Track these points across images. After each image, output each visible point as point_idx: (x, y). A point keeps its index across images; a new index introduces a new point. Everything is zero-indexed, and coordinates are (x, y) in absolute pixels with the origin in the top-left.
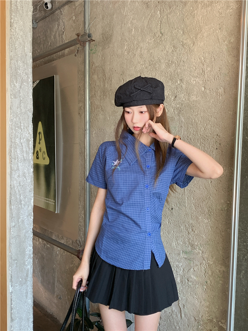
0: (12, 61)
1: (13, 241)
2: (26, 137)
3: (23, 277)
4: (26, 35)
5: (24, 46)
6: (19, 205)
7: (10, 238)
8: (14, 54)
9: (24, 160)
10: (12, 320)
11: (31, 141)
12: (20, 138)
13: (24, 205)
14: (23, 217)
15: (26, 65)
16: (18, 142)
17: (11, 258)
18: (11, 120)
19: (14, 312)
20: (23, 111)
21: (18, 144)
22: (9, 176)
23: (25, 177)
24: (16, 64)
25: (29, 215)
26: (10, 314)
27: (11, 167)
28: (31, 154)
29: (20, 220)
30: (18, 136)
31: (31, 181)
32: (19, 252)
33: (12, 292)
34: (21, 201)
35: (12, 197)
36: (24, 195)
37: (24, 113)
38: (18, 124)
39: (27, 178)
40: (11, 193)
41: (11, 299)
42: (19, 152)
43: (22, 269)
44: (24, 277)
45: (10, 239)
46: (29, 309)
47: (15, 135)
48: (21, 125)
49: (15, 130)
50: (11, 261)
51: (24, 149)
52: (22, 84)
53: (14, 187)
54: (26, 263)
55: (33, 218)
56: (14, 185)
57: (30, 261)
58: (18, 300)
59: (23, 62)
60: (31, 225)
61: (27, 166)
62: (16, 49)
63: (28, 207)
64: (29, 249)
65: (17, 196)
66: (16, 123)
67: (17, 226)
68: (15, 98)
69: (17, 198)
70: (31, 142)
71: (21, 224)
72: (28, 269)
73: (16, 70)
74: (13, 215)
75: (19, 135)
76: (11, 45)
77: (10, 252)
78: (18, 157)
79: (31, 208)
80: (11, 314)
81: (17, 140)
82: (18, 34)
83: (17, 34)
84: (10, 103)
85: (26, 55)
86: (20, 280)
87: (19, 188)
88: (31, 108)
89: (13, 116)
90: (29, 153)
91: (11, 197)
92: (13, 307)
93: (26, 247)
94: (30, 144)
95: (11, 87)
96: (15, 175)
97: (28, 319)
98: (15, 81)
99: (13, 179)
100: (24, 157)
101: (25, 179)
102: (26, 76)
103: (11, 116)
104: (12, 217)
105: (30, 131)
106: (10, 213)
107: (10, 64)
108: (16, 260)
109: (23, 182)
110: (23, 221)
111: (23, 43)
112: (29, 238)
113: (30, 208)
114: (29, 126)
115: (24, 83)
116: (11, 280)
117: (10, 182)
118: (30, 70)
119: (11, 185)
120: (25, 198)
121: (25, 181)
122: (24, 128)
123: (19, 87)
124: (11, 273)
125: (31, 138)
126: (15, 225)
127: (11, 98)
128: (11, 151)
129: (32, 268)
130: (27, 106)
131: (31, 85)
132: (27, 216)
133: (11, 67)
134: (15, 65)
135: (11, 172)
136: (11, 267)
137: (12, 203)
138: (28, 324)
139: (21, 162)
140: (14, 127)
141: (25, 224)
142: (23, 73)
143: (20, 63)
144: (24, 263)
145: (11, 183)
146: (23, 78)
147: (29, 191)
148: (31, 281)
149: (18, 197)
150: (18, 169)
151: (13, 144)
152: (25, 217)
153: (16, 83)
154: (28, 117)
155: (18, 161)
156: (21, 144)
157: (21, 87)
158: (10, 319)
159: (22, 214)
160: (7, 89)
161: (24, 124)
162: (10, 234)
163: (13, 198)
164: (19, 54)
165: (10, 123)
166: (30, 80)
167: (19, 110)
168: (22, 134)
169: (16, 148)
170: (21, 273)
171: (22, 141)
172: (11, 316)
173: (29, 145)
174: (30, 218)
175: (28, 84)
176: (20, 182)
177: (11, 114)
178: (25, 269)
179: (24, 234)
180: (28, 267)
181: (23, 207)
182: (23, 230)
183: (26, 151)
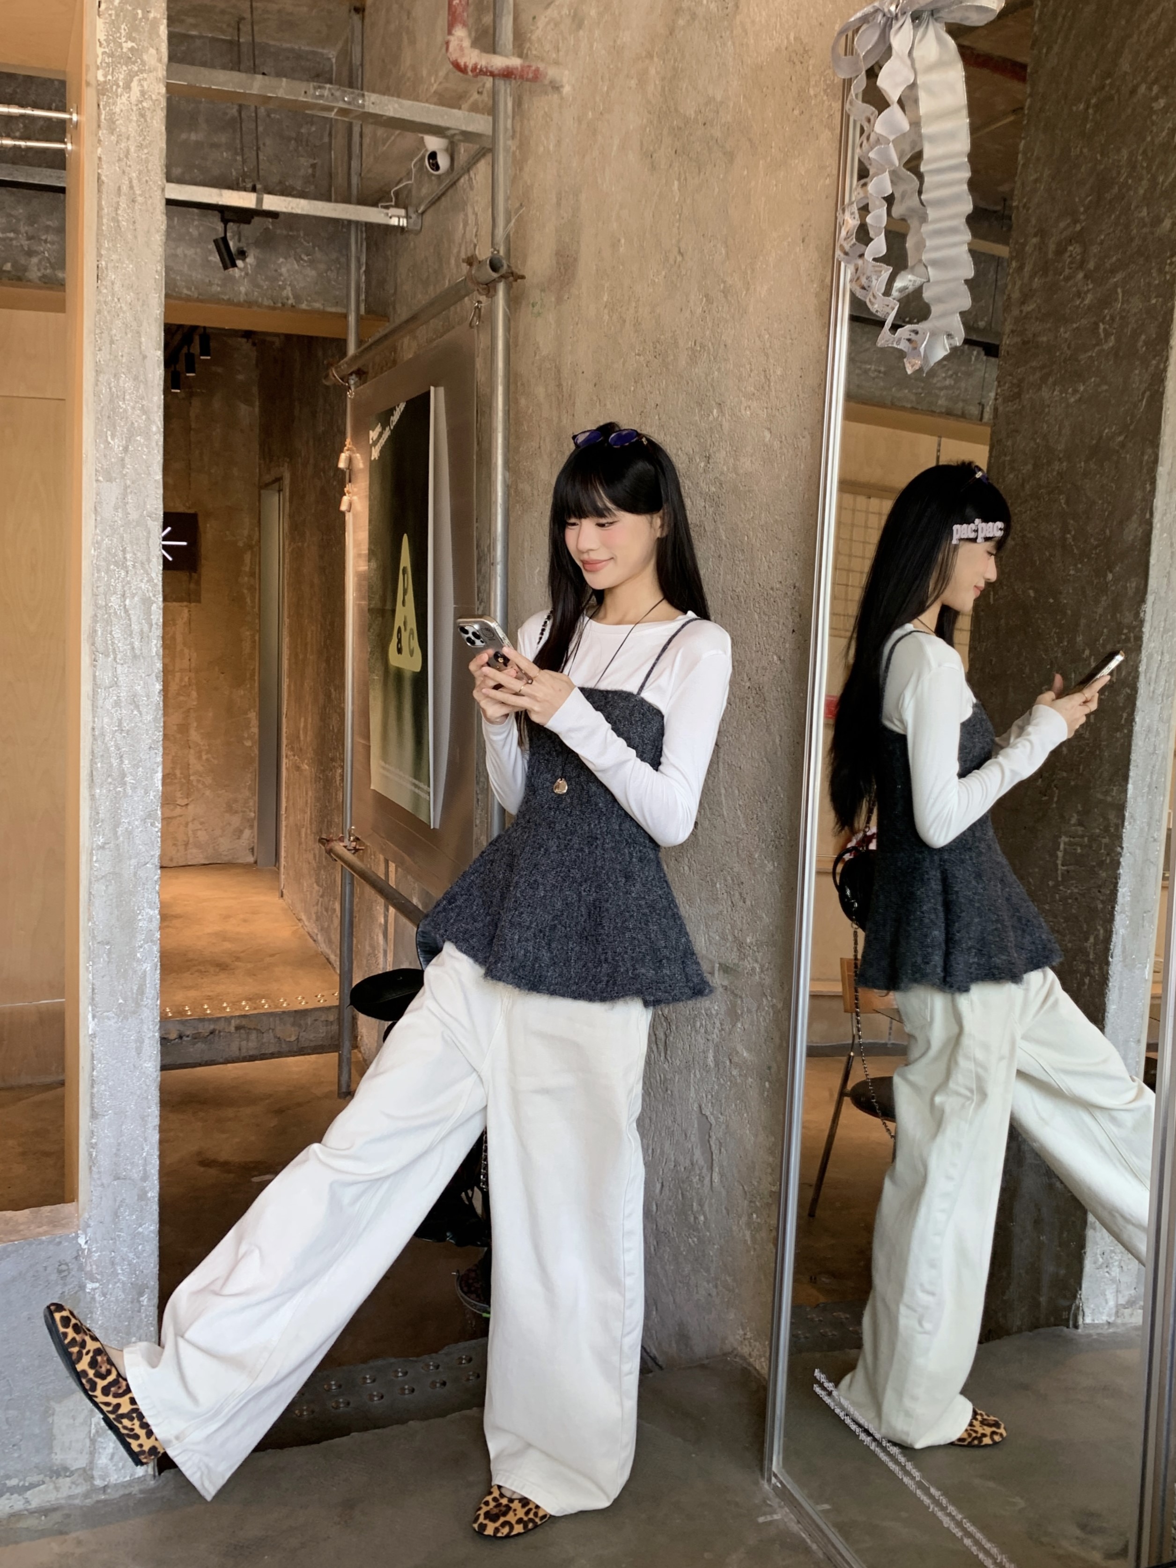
0: (102, 375)
1: (99, 887)
2: (140, 592)
3: (129, 994)
4: (144, 301)
5: (138, 332)
6: (117, 787)
7: (90, 879)
8: (108, 356)
9: (135, 657)
10: (94, 1116)
11: (155, 602)
12: (123, 595)
13: (134, 788)
14: (129, 823)
15: (142, 386)
16: (117, 607)
17: (94, 938)
18: (97, 542)
19: (98, 1091)
20: (134, 515)
21: (115, 613)
22: (89, 703)
23: (137, 707)
24: (113, 384)
25: (149, 816)
26: (88, 1097)
27: (94, 676)
28: (155, 642)
29: (120, 830)
30: (115, 587)
31: (155, 719)
32: (118, 920)
33: (94, 1035)
34: (123, 775)
35: (96, 764)
36: (134, 759)
37: (135, 524)
38: (115, 555)
39: (144, 710)
40: (93, 752)
41: (93, 1055)
42: (117, 633)
43: (126, 971)
44: (133, 993)
45: (90, 883)
46: (145, 1088)
47: (108, 585)
48: (125, 558)
49: (107, 573)
50: (93, 944)
51: (135, 627)
52: (130, 439)
53: (103, 734)
54: (138, 955)
55: (160, 826)
56: (103, 727)
57: (151, 951)
58: (113, 1059)
59: (136, 378)
60: (153, 845)
61: (143, 675)
62: (112, 342)
63: (146, 792)
64: (147, 914)
65: (113, 760)
66: (109, 553)
67: (112, 845)
68: (110, 480)
69: (111, 766)
70: (155, 605)
71: (123, 842)
72: (145, 971)
73: (111, 401)
74: (98, 813)
75: (119, 586)
76: (98, 331)
77: (89, 920)
78: (114, 649)
79: (155, 797)
80: (92, 1096)
81: (112, 599)
82: (119, 300)
83: (116, 300)
84: (95, 496)
85: (145, 357)
86: (121, 1001)
87: (118, 739)
88: (156, 509)
89: (103, 532)
90: (148, 637)
91: (93, 762)
92: (97, 1077)
93: (139, 907)
94: (152, 612)
95: (97, 450)
96: (105, 699)
97: (143, 1118)
98: (109, 433)
99: (99, 710)
100: (133, 648)
101: (135, 712)
102: (144, 417)
103: (98, 531)
104: (95, 820)
105: (153, 575)
106: (91, 808)
107: (97, 385)
108: (108, 943)
109: (131, 721)
110: (129, 833)
111: (134, 324)
112: (150, 882)
113: (152, 797)
114: (149, 561)
116: (93, 999)
117: (90, 719)
118: (156, 399)
119: (93, 729)
120: (136, 766)
121: (138, 719)
122: (134, 566)
123: (121, 448)
124: (93, 979)
125: (154, 596)
126: (105, 843)
127: (97, 481)
128: (95, 631)
129: (158, 972)
130: (145, 503)
131: (157, 442)
132: (144, 821)
133: (97, 394)
134: (110, 389)
135: (94, 693)
136: (93, 962)
137: (98, 780)
138: (144, 1132)
139: (125, 663)
140: (103, 563)
141: (138, 842)
142: (133, 408)
143: (127, 383)
144: (132, 955)
145: (94, 722)
146: (133, 423)
147: (148, 747)
148: (153, 1009)
149: (115, 762)
150: (116, 684)
151: (99, 611)
152: (136, 823)
153: (113, 439)
154: (149, 533)
155: (115, 659)
156: (126, 611)
157: (126, 449)
158: (88, 1109)
159: (126, 811)
160: (87, 457)
161: (135, 554)
162: (91, 869)
163: (99, 765)
164: (122, 356)
165: (93, 551)
166: (154, 429)
167: (120, 515)
168: (129, 583)
169: (109, 622)
170: (122, 981)
171: (127, 602)
172: (92, 1103)
173: (148, 613)
174: (152, 825)
175: (148, 438)
176: (120, 722)
177: (96, 527)
178: (135, 972)
179: (132, 871)
180: (145, 965)
181: (130, 792)
182: (130, 859)
183: (142, 631)
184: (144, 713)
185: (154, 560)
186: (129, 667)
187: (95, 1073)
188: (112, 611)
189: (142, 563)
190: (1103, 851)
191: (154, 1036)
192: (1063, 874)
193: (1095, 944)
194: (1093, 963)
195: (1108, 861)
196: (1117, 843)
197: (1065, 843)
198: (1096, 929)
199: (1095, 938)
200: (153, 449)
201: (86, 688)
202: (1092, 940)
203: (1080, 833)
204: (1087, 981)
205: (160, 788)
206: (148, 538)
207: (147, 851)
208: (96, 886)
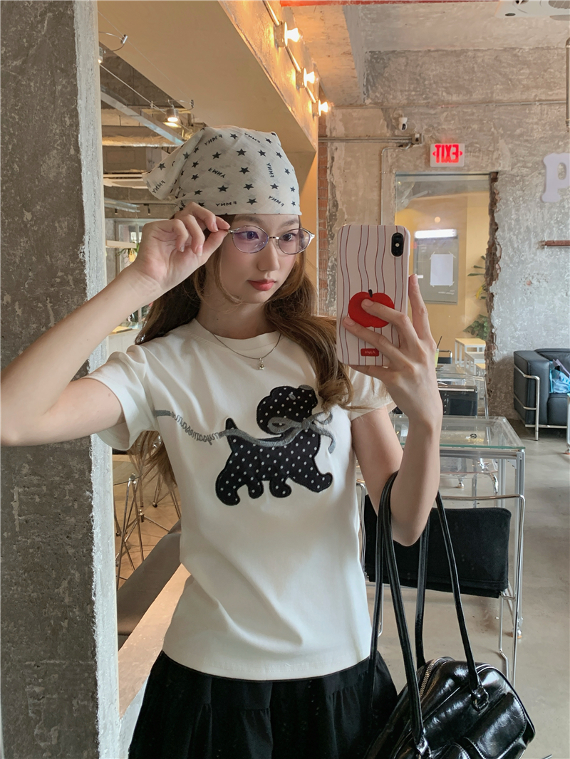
190: (67, 497)
192: (20, 525)
195: (76, 507)
196: (85, 487)
197: (19, 494)
199: (69, 583)
203: (35, 482)
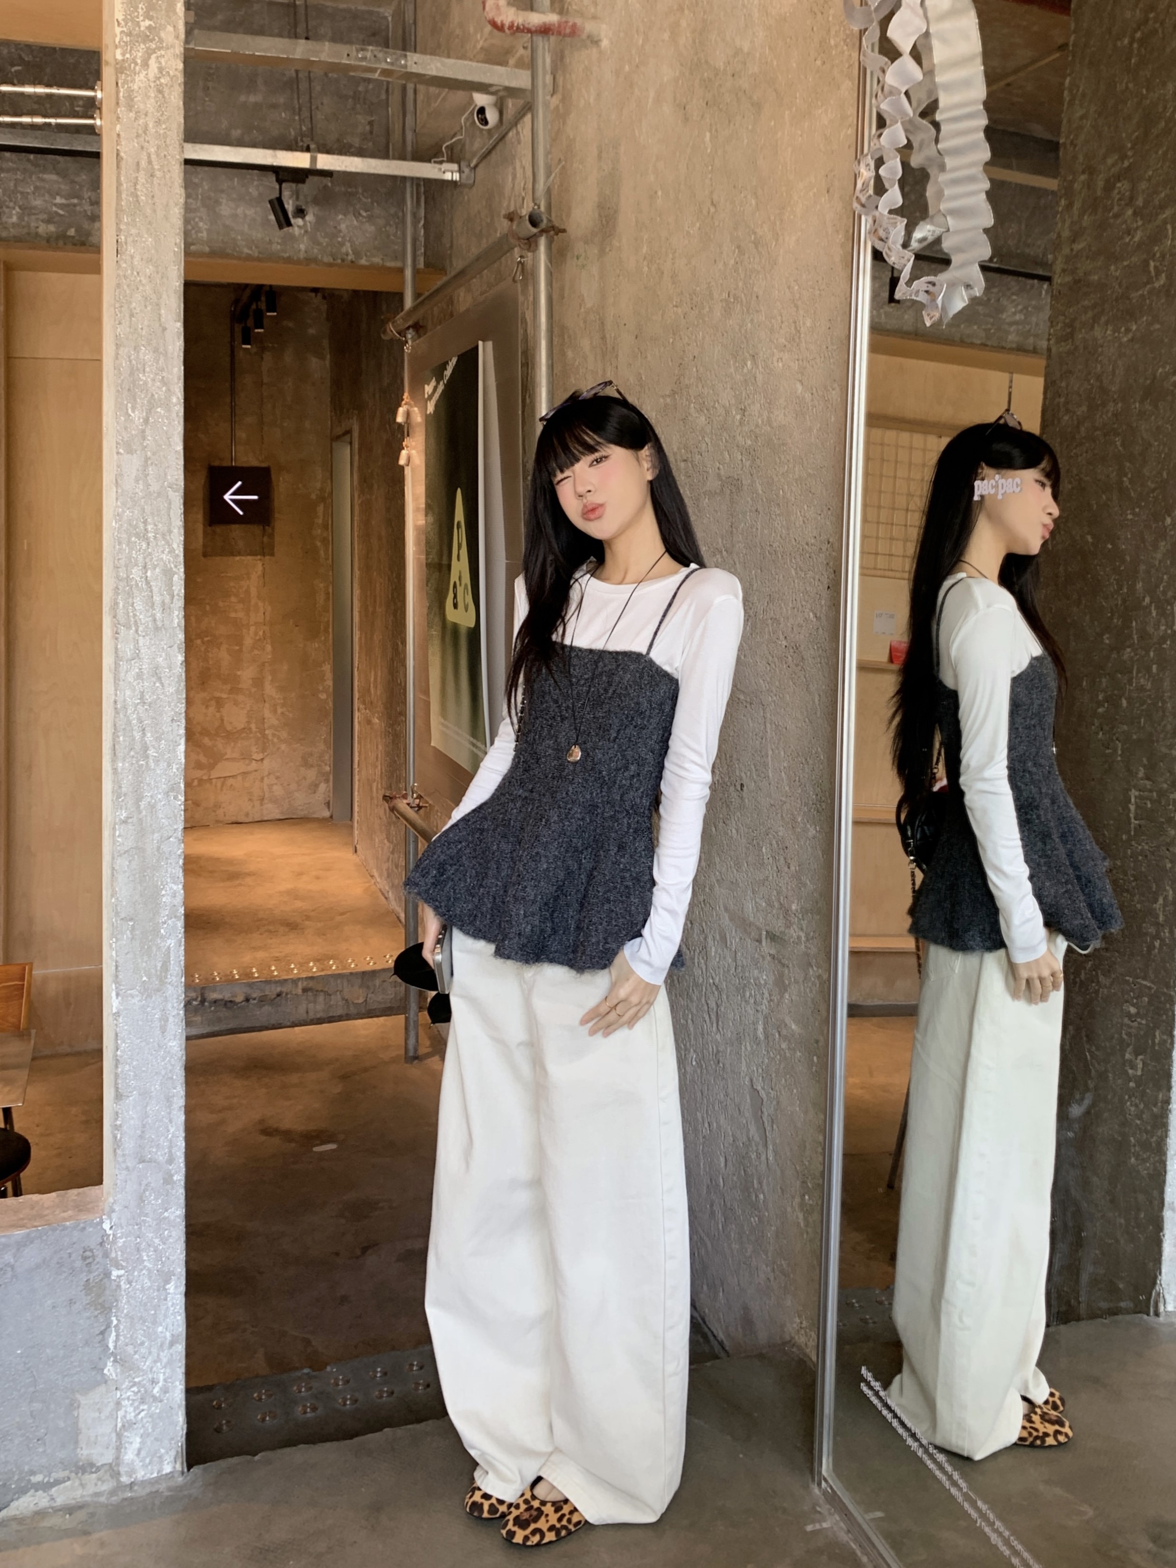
0: (122, 349)
1: (122, 863)
2: (162, 563)
3: (153, 971)
4: (163, 274)
5: (157, 305)
6: (139, 760)
7: (113, 854)
8: (128, 329)
9: (157, 629)
10: (119, 1097)
11: (176, 573)
12: (145, 567)
13: (157, 761)
14: (151, 796)
15: (162, 358)
16: (138, 579)
17: (117, 914)
18: (118, 515)
19: (122, 1071)
20: (155, 487)
21: (137, 585)
22: (111, 676)
23: (160, 679)
24: (133, 357)
25: (172, 789)
26: (112, 1077)
27: (116, 649)
28: (176, 613)
29: (143, 804)
30: (136, 560)
31: (177, 691)
32: (141, 896)
33: (117, 1015)
34: (145, 748)
35: (118, 737)
36: (157, 732)
37: (155, 495)
38: (136, 527)
39: (166, 682)
40: (115, 725)
41: (117, 1035)
42: (139, 605)
43: (150, 947)
44: (156, 971)
45: (113, 858)
46: (170, 1068)
47: (129, 557)
48: (146, 530)
49: (128, 545)
50: (116, 921)
51: (157, 599)
52: (149, 411)
53: (125, 708)
54: (162, 931)
55: (183, 799)
56: (125, 700)
57: (174, 927)
58: (138, 1038)
59: (156, 350)
60: (176, 819)
61: (165, 647)
62: (132, 315)
63: (169, 765)
64: (171, 889)
65: (135, 733)
66: (130, 525)
67: (135, 820)
68: (130, 451)
69: (134, 739)
70: (176, 576)
71: (146, 816)
72: (169, 948)
73: (132, 374)
74: (120, 787)
75: (141, 558)
76: (117, 305)
77: (112, 896)
78: (136, 621)
79: (177, 769)
80: (117, 1076)
81: (133, 571)
82: (138, 273)
83: (135, 273)
84: (115, 468)
85: (164, 329)
86: (145, 978)
87: (141, 711)
88: (177, 480)
89: (124, 504)
90: (170, 608)
91: (115, 735)
92: (121, 1057)
93: (162, 882)
94: (174, 583)
95: (118, 423)
96: (127, 672)
97: (169, 1099)
98: (130, 405)
99: (121, 683)
100: (155, 620)
101: (158, 684)
102: (164, 389)
103: (119, 503)
104: (118, 794)
105: (175, 546)
106: (114, 782)
107: (117, 358)
108: (131, 920)
109: (153, 693)
110: (152, 807)
111: (154, 296)
112: (173, 856)
113: (175, 770)
114: (170, 532)
115: (159, 410)
116: (117, 976)
117: (112, 692)
118: (176, 370)
119: (115, 702)
120: (158, 739)
121: (160, 691)
122: (155, 537)
123: (141, 420)
124: (117, 956)
125: (176, 567)
126: (128, 818)
127: (118, 453)
128: (116, 604)
129: (183, 948)
130: (166, 474)
131: (177, 413)
132: (167, 794)
133: (117, 368)
134: (130, 361)
135: (117, 665)
136: (117, 940)
137: (120, 754)
138: (170, 1113)
139: (147, 635)
140: (124, 536)
141: (160, 816)
142: (153, 380)
143: (146, 355)
144: (156, 931)
145: (116, 695)
146: (153, 395)
147: (170, 719)
148: (177, 986)
149: (137, 735)
150: (137, 656)
151: (121, 583)
152: (159, 796)
153: (133, 411)
154: (170, 504)
155: (137, 631)
156: (148, 583)
157: (146, 421)
158: (113, 1090)
159: (149, 785)
160: (107, 429)
161: (156, 525)
162: (114, 843)
163: (121, 738)
164: (142, 329)
165: (114, 524)
166: (174, 400)
167: (141, 487)
168: (150, 554)
169: (130, 594)
170: (146, 958)
171: (149, 574)
172: (116, 1084)
173: (170, 584)
174: (175, 798)
175: (169, 410)
176: (142, 693)
177: (117, 499)
178: (159, 948)
179: (155, 845)
180: (169, 942)
181: (152, 765)
182: (153, 833)
183: (163, 602)
184: (166, 685)
185: (176, 531)
186: (151, 639)
187: (119, 1053)
188: (133, 583)
189: (163, 535)
190: (1171, 807)
191: (178, 1014)
193: (1165, 905)
194: (1162, 926)
197: (1136, 798)
198: (1165, 890)
199: (1164, 900)
200: (174, 420)
201: (108, 661)
202: (1161, 901)
203: (1149, 787)
204: (1157, 944)
205: (183, 761)
206: (169, 508)
207: (170, 825)
208: (119, 861)
